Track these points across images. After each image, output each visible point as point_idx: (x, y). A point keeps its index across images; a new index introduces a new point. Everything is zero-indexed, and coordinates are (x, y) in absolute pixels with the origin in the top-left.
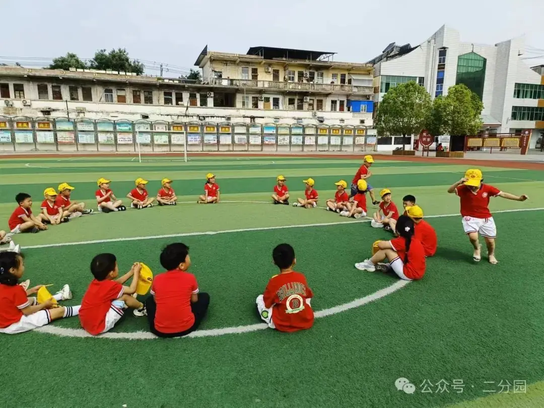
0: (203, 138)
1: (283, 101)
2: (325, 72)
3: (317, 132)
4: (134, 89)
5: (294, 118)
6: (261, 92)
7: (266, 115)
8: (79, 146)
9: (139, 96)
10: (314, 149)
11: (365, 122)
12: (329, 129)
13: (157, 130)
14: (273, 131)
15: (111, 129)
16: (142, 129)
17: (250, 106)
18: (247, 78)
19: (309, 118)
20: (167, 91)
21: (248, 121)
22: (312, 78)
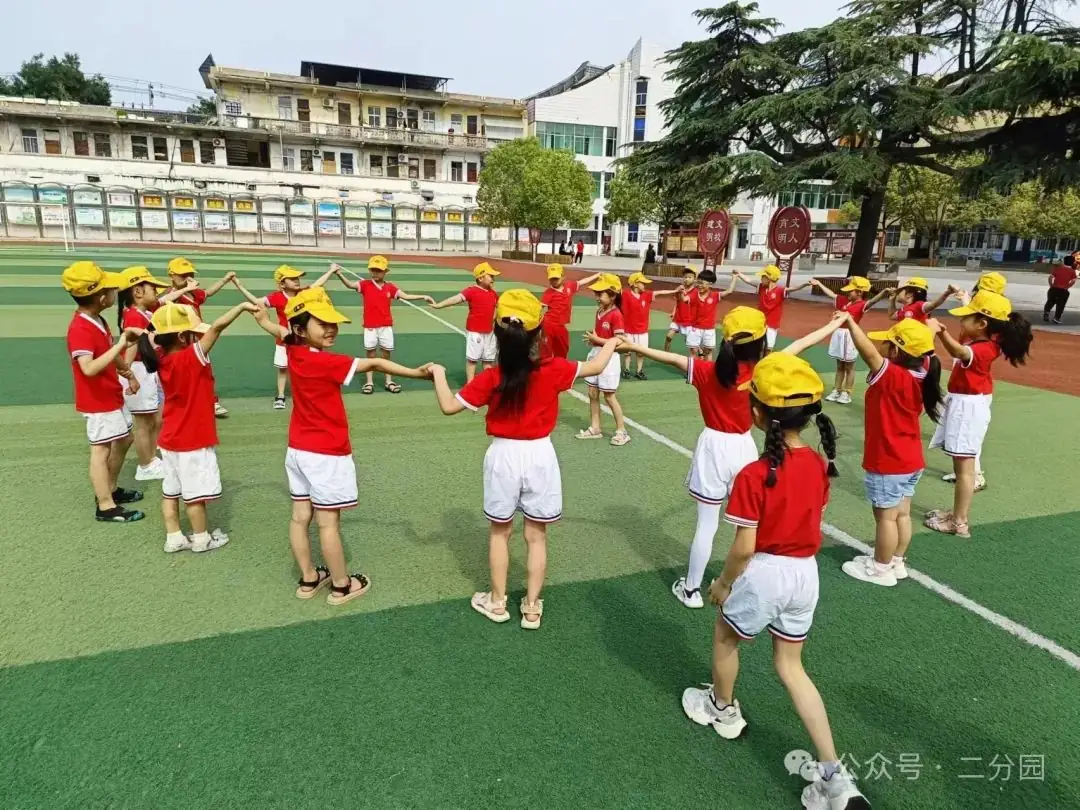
0: (202, 219)
1: (358, 159)
2: (435, 110)
3: (419, 216)
4: (75, 130)
5: (377, 191)
6: (318, 142)
7: (325, 183)
9: (86, 141)
10: (415, 246)
12: (442, 213)
13: (115, 203)
14: (337, 213)
15: (31, 201)
16: (86, 200)
17: (298, 166)
18: (289, 118)
19: (405, 192)
20: (137, 134)
21: (289, 193)
22: (413, 121)
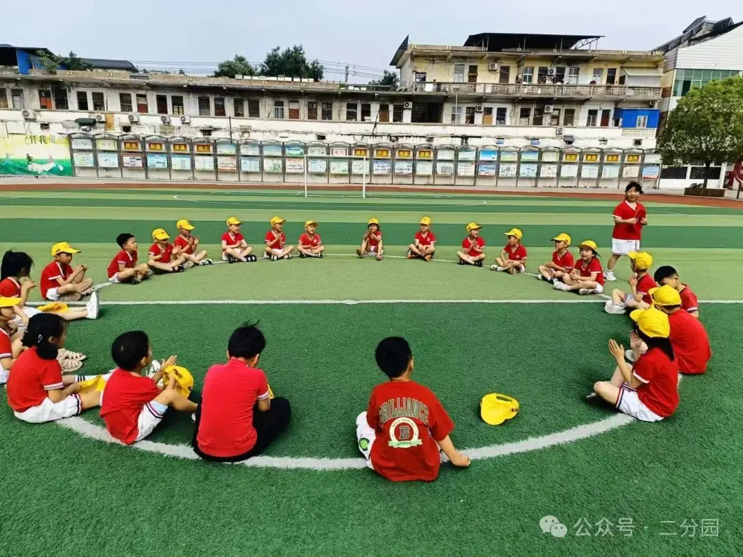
0: (393, 166)
1: (512, 113)
2: (582, 67)
3: (561, 158)
4: (310, 101)
5: (527, 138)
6: (480, 99)
7: (485, 133)
8: (241, 175)
9: (316, 109)
10: (554, 184)
11: (643, 142)
12: (581, 153)
13: (335, 155)
14: (494, 157)
15: (279, 154)
16: (316, 154)
17: (463, 120)
18: (461, 81)
19: (550, 138)
20: (351, 101)
21: (458, 142)
22: (560, 77)
